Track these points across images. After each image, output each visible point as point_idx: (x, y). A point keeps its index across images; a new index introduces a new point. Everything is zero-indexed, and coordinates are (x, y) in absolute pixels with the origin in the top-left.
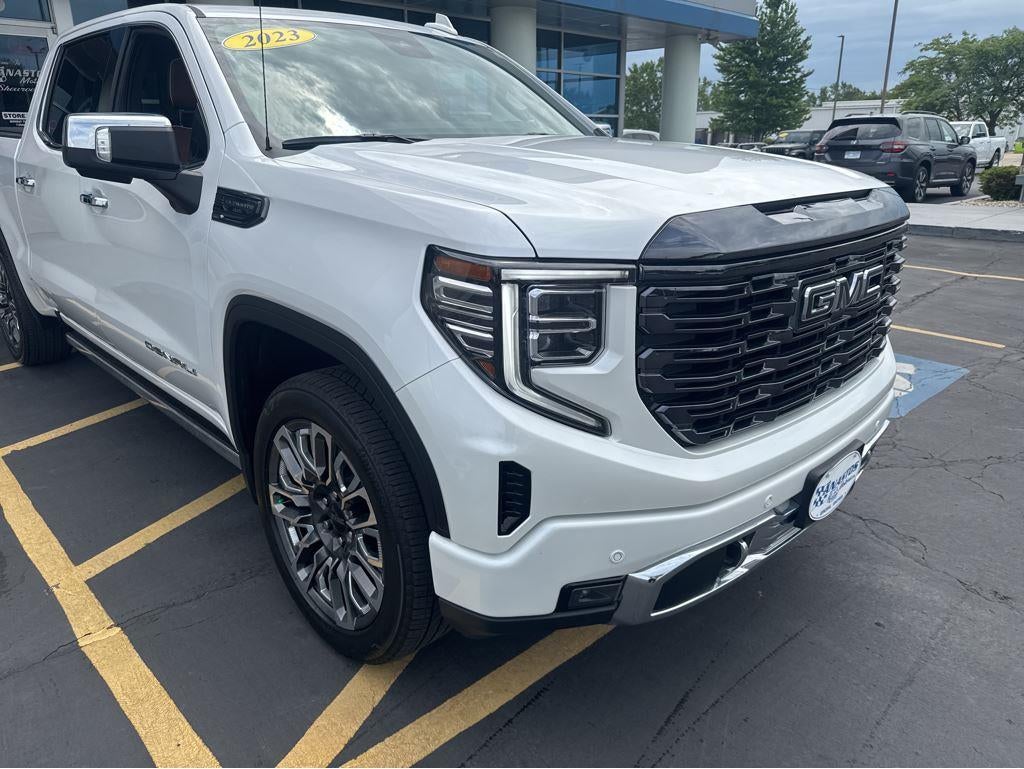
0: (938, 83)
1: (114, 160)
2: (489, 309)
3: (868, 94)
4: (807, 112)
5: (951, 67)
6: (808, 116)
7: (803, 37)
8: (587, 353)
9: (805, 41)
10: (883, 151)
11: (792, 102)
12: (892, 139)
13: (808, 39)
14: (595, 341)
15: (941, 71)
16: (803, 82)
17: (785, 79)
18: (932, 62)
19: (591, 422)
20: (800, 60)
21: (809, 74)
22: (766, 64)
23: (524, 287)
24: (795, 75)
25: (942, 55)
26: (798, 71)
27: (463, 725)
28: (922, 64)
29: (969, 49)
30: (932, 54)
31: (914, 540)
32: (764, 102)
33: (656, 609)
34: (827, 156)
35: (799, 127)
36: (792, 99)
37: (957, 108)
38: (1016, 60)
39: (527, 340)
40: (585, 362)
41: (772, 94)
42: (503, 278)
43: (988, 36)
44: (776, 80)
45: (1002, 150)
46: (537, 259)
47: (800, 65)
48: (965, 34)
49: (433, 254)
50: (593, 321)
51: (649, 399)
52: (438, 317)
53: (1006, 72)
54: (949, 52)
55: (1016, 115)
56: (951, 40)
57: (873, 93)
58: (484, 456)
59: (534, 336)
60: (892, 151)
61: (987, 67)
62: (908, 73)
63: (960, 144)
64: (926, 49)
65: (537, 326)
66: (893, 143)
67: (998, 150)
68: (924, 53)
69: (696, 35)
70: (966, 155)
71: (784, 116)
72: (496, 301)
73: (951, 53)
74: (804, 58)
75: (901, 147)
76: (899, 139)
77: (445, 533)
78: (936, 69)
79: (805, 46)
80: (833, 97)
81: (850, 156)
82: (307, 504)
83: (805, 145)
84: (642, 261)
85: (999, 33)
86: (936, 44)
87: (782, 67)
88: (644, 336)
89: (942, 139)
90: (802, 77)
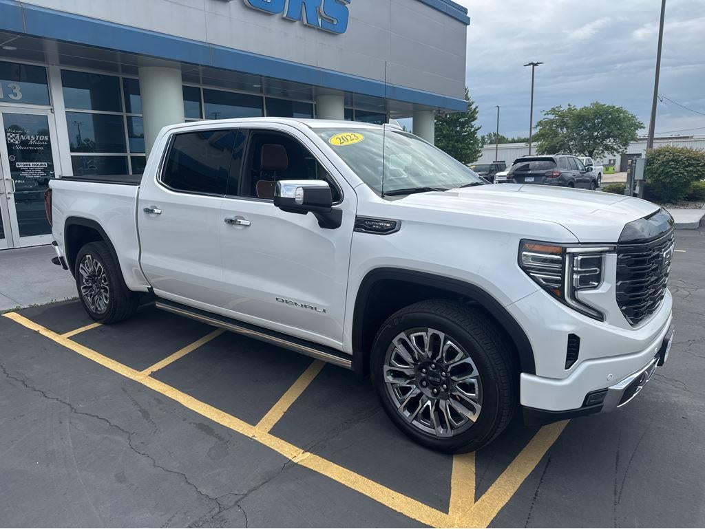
0: (556, 134)
1: (304, 203)
2: (560, 266)
3: (510, 139)
4: (479, 152)
5: (563, 124)
7: (473, 107)
8: (596, 284)
9: (475, 109)
10: (548, 177)
11: (470, 146)
12: (552, 170)
13: (477, 107)
14: (598, 278)
15: (557, 127)
16: (476, 134)
17: (465, 132)
18: (552, 122)
19: (594, 314)
20: (473, 120)
21: (478, 129)
22: (453, 122)
23: (573, 255)
24: (470, 130)
25: (557, 118)
26: (472, 127)
27: (525, 476)
28: (546, 122)
29: (571, 113)
30: (551, 117)
31: (676, 381)
32: (453, 146)
33: (620, 404)
34: (514, 180)
35: (476, 161)
36: (470, 144)
37: (570, 149)
38: (600, 120)
39: (573, 278)
40: (595, 288)
41: (457, 141)
42: (567, 251)
43: (582, 107)
44: (460, 133)
45: (602, 173)
46: (579, 243)
47: (473, 123)
48: (569, 105)
49: (523, 243)
50: (598, 270)
51: (620, 303)
52: (526, 270)
53: (594, 128)
54: (561, 116)
55: (603, 152)
56: (562, 109)
57: (513, 139)
58: (562, 332)
59: (575, 276)
60: (552, 176)
61: (583, 124)
62: (539, 128)
63: (587, 171)
64: (548, 114)
65: (578, 272)
66: (553, 172)
67: (600, 174)
68: (546, 116)
69: (432, 111)
70: (591, 178)
71: (466, 154)
72: (563, 262)
73: (562, 116)
74: (475, 119)
75: (558, 174)
76: (556, 170)
77: (532, 371)
78: (554, 126)
79: (475, 111)
80: (489, 142)
81: (527, 180)
82: (413, 373)
83: (487, 173)
84: (619, 243)
85: (588, 105)
86: (553, 111)
87: (463, 125)
88: (620, 275)
89: (578, 169)
90: (474, 131)
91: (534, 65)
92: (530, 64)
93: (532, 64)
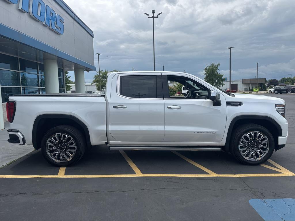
6: (71, 88)
21: (69, 77)
48: (105, 70)
52: (278, 111)
56: (103, 71)
62: (95, 78)
90: (68, 78)
91: (99, 54)
92: (97, 54)
93: (98, 54)
